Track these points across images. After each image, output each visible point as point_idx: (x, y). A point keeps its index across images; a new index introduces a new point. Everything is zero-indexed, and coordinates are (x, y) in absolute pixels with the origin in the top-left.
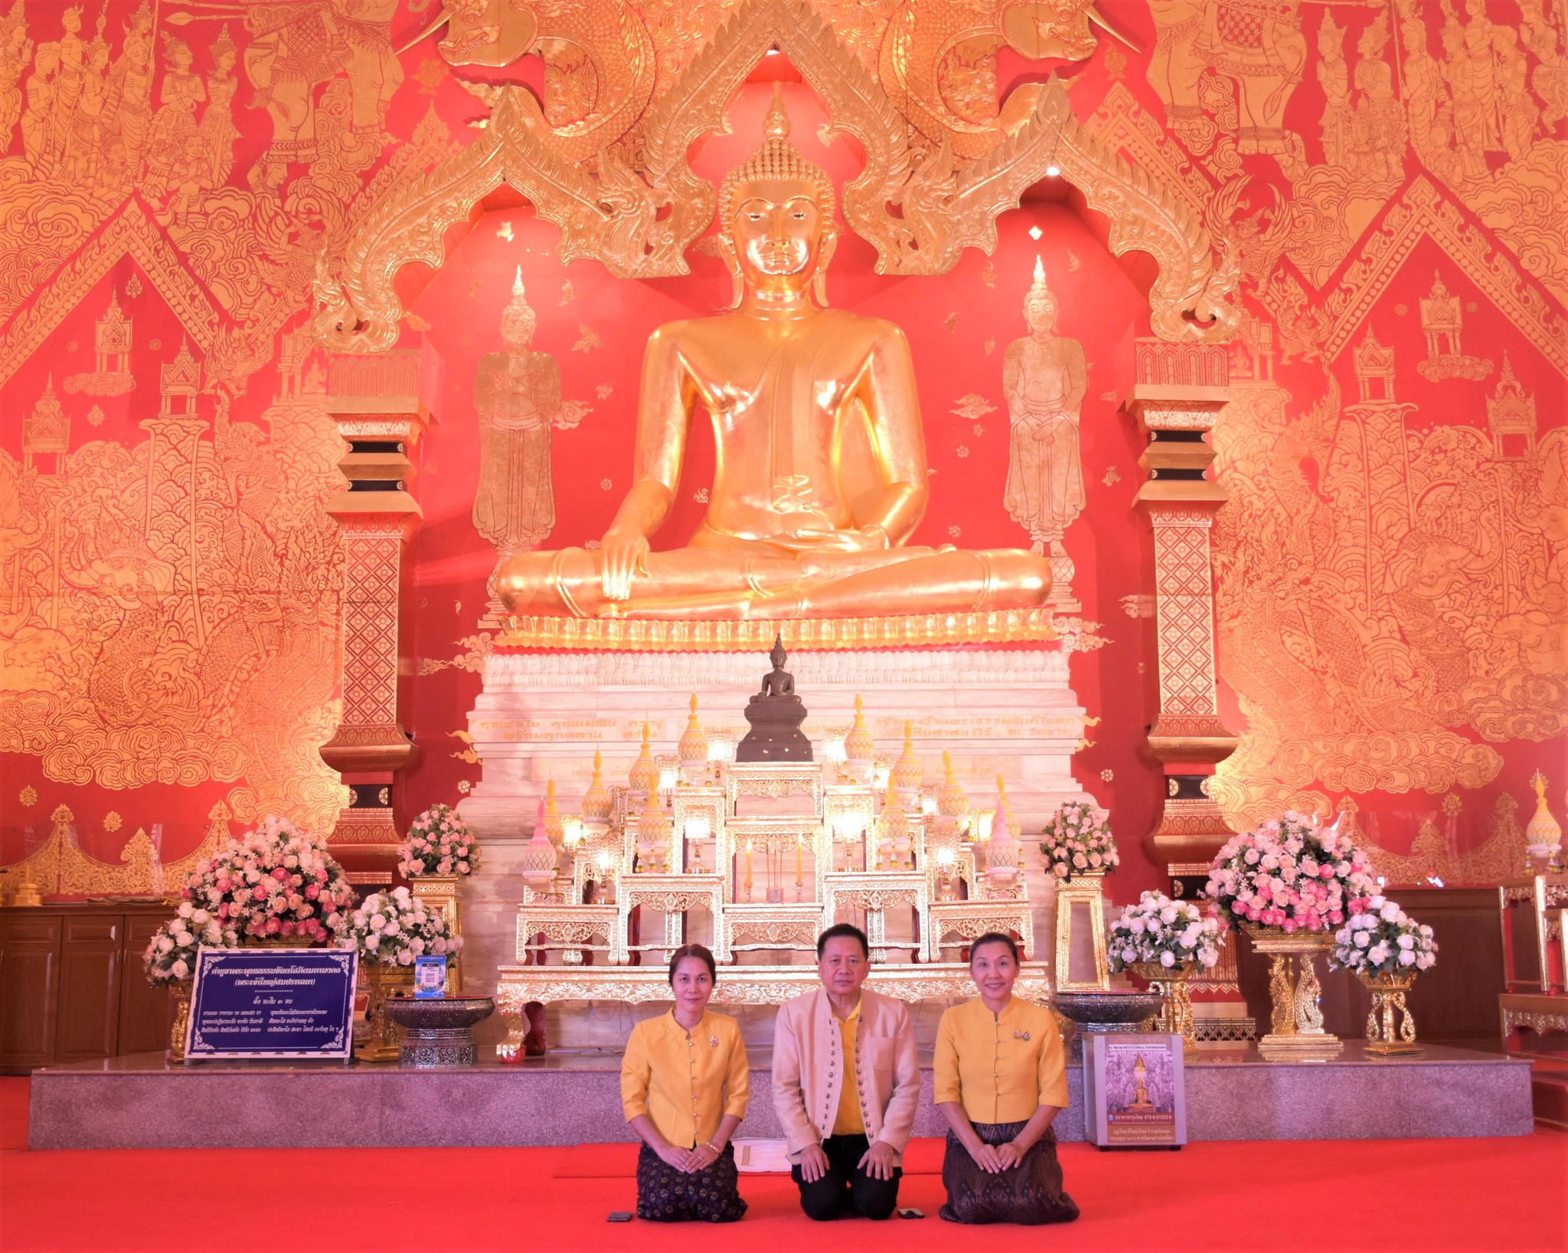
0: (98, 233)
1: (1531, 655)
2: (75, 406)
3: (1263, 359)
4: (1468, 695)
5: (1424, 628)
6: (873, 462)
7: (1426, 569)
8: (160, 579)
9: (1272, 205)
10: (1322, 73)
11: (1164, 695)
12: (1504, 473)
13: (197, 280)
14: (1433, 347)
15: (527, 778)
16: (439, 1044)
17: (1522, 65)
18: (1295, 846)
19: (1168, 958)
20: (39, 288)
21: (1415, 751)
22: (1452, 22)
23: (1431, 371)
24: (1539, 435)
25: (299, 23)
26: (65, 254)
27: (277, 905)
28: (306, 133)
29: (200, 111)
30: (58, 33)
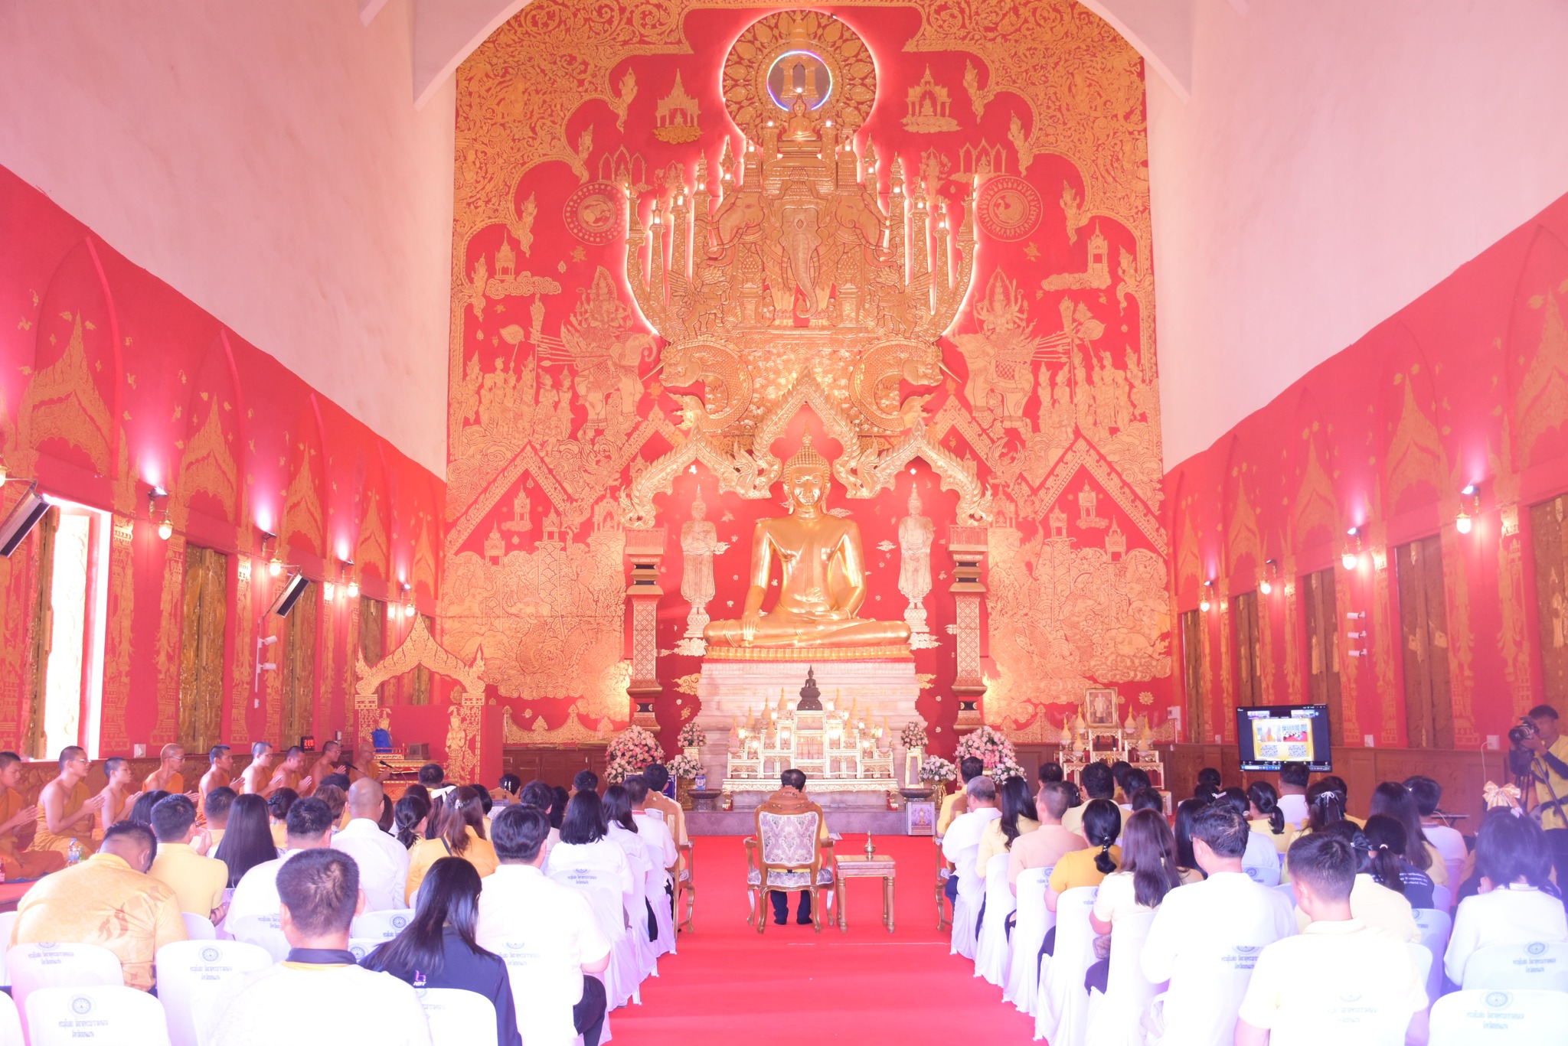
0: (514, 459)
1: (1120, 646)
2: (507, 536)
3: (1011, 519)
4: (1093, 663)
5: (1076, 634)
6: (845, 578)
7: (1077, 610)
8: (545, 610)
9: (1016, 450)
10: (1040, 391)
11: (959, 669)
12: (1111, 569)
13: (557, 481)
14: (1083, 514)
15: (718, 709)
16: (706, 804)
17: (1127, 388)
18: (985, 739)
19: (937, 778)
20: (489, 484)
21: (1069, 687)
22: (1097, 369)
23: (1082, 524)
24: (1127, 552)
25: (598, 366)
26: (500, 469)
27: (640, 757)
28: (602, 416)
29: (556, 405)
30: (493, 370)
